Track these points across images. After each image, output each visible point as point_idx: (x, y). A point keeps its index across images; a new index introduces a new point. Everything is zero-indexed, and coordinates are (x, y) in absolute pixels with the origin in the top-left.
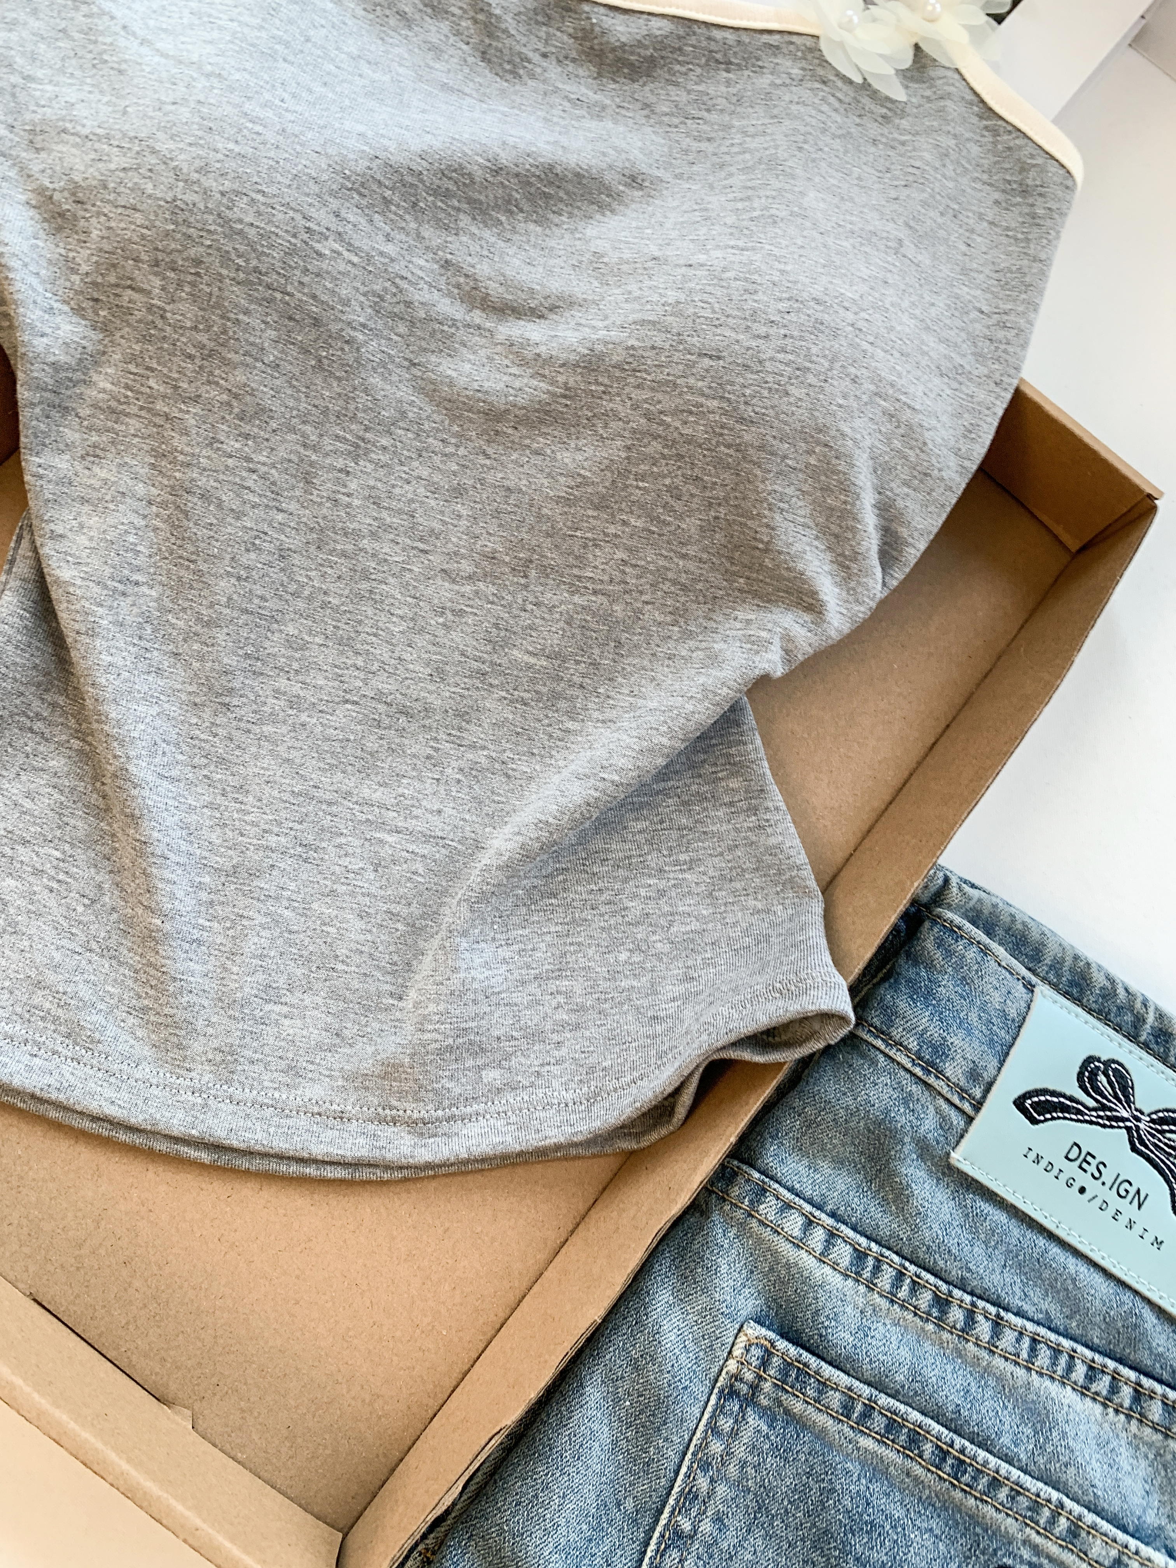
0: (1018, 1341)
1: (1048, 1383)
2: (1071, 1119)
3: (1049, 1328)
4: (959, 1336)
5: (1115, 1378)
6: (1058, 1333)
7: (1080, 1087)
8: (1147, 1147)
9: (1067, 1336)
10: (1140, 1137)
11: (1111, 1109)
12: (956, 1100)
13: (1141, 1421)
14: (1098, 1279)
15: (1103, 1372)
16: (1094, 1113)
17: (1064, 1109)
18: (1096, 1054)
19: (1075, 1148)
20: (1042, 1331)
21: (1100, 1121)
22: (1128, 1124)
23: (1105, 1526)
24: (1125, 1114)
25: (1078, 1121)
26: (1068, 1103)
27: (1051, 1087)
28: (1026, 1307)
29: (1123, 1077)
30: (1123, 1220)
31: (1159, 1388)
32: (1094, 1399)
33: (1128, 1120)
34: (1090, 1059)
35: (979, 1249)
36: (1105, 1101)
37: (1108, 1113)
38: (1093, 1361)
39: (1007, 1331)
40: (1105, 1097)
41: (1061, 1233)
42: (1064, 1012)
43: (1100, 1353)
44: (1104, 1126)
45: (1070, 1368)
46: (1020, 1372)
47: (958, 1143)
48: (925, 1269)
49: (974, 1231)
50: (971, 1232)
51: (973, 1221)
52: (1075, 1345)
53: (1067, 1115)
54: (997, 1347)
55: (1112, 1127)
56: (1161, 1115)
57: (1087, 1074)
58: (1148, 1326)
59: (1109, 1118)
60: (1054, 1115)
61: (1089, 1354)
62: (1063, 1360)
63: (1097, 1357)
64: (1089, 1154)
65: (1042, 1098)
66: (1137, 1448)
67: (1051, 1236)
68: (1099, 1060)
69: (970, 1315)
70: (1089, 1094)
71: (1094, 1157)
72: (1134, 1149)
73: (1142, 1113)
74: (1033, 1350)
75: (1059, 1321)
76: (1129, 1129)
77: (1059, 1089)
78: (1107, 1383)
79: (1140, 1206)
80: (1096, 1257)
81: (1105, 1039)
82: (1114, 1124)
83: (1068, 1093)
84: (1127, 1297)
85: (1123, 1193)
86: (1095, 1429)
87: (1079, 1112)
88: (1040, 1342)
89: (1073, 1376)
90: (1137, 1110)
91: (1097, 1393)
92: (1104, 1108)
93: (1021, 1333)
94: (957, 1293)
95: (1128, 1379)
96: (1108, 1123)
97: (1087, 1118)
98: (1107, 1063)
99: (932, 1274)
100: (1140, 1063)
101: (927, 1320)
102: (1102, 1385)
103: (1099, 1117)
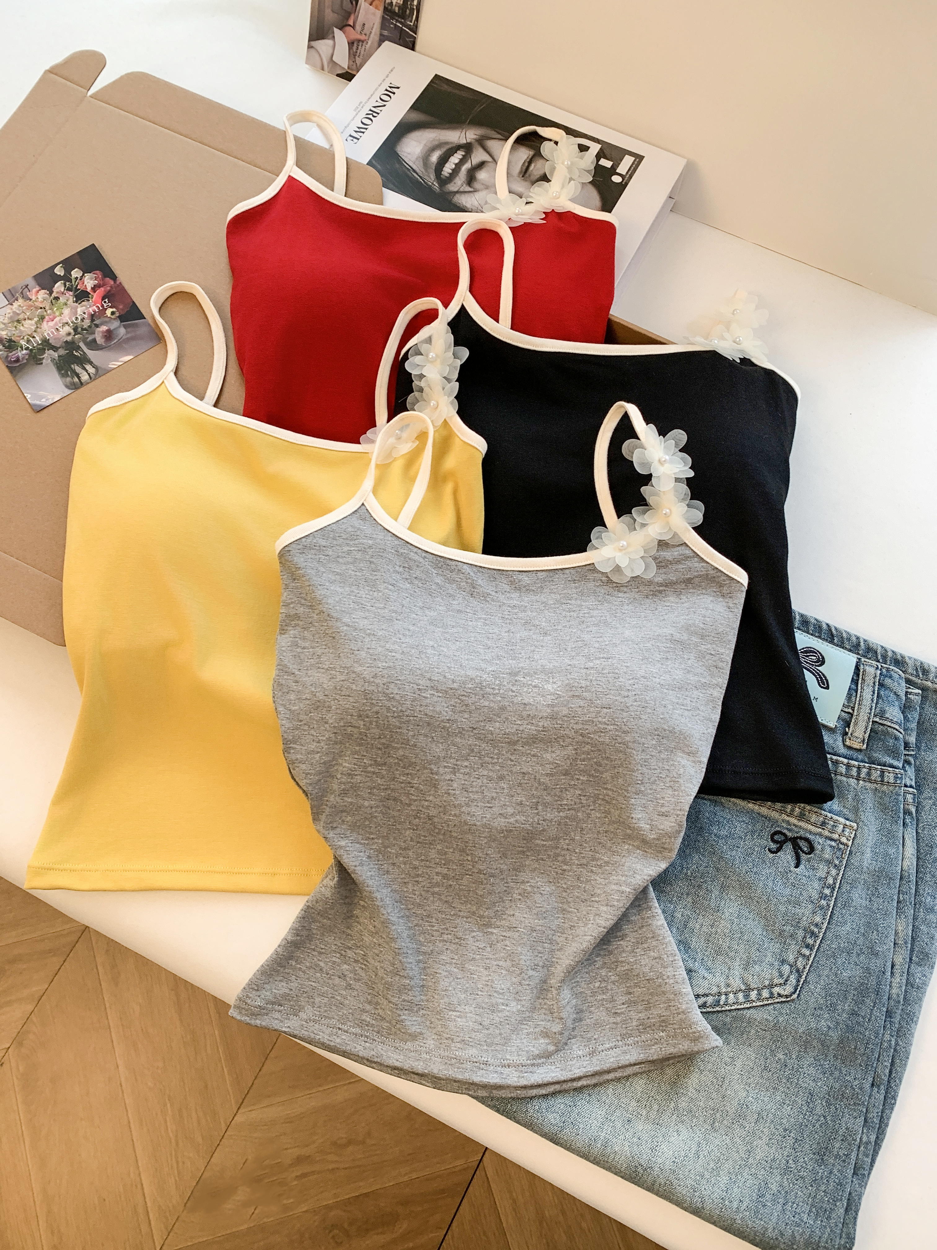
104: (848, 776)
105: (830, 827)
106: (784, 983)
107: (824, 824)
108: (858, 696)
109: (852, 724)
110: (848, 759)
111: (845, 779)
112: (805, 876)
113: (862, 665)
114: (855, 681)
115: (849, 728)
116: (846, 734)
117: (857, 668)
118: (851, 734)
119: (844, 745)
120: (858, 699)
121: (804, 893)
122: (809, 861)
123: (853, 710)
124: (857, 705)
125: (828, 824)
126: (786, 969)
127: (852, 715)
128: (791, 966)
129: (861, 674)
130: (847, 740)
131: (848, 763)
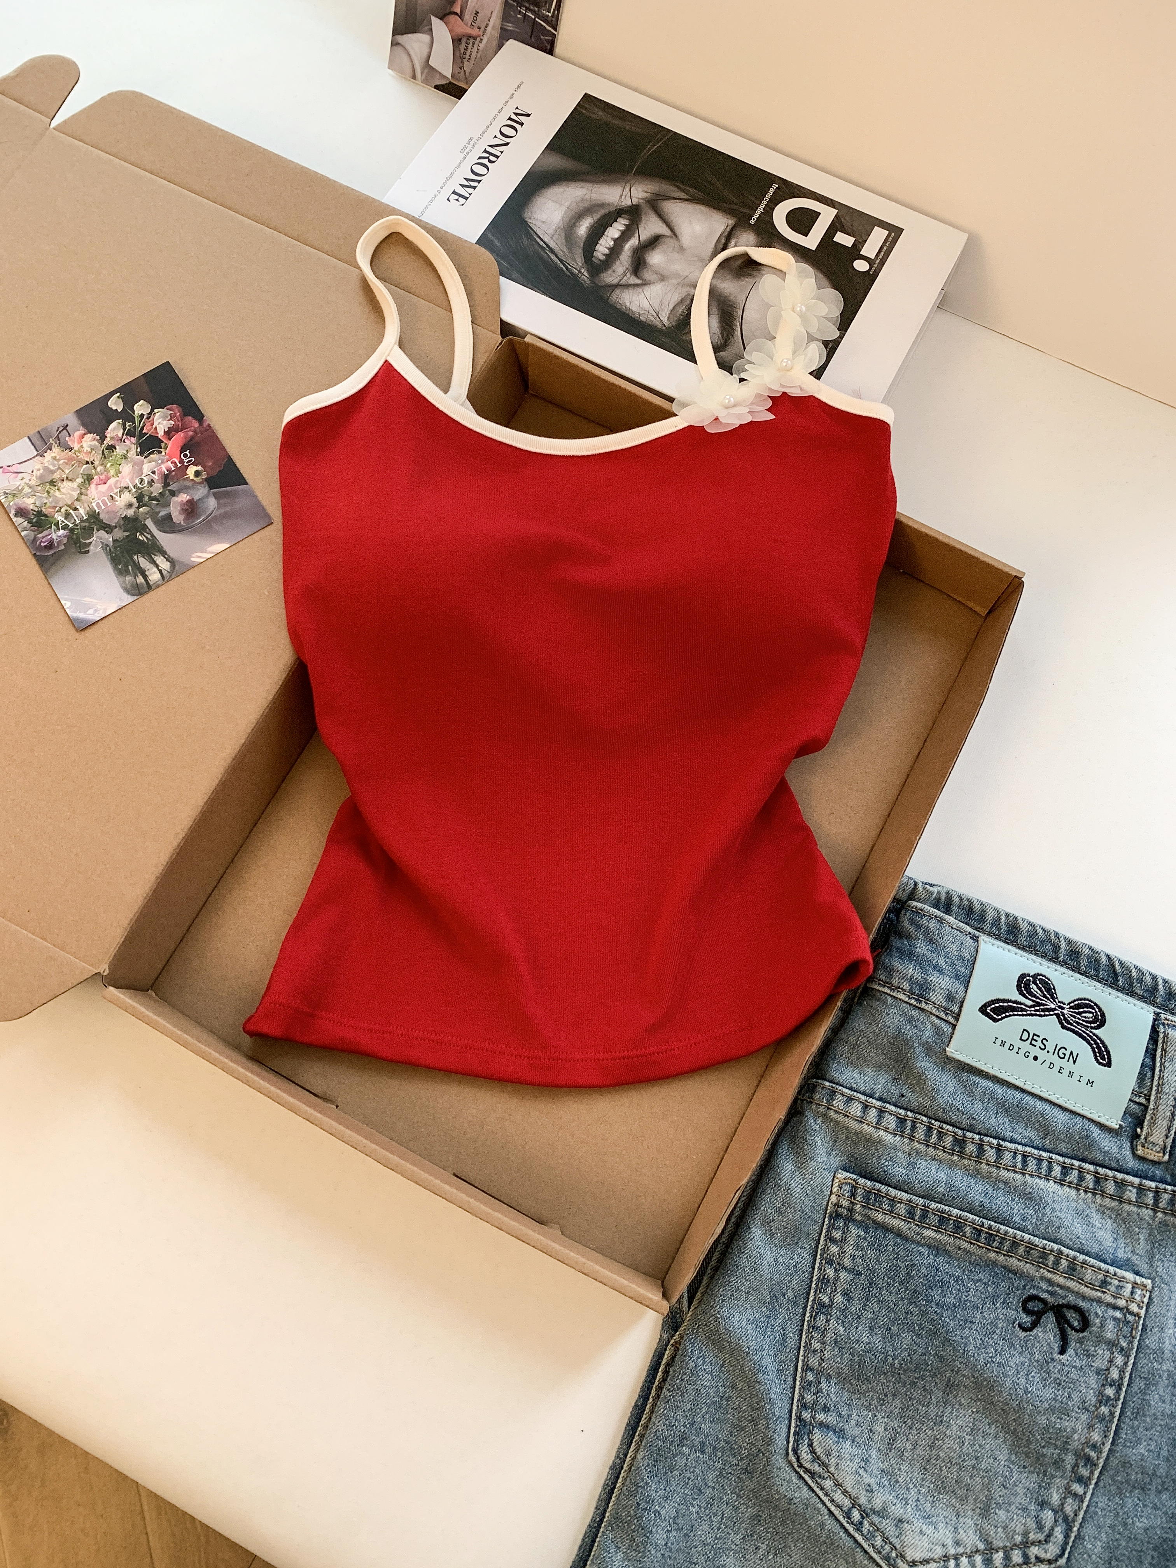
0: (1014, 1157)
1: (1038, 1180)
2: (1020, 1015)
3: (1033, 1147)
4: (976, 1161)
5: (1081, 1171)
6: (1039, 1149)
7: (1020, 994)
8: (1071, 1025)
9: (1045, 1150)
10: (1065, 1019)
11: (1044, 1005)
12: (943, 1015)
13: (1103, 1196)
14: (1057, 1112)
15: (1072, 1169)
16: (1033, 1009)
17: (1013, 1009)
18: (1026, 972)
19: (1025, 1033)
20: (1028, 1149)
21: (1038, 1013)
22: (1056, 1012)
23: (1092, 1261)
24: (1053, 1006)
25: (1023, 1015)
26: (1014, 1005)
27: (1001, 997)
28: (1015, 1136)
29: (1047, 983)
30: (1066, 1072)
31: (1110, 1173)
32: (1070, 1187)
33: (1055, 1009)
34: (1023, 976)
35: (978, 1106)
36: (1038, 1000)
37: (1042, 1007)
38: (1065, 1163)
39: (1006, 1153)
40: (1038, 998)
41: (1027, 1087)
42: (1001, 950)
43: (1069, 1157)
44: (1041, 1016)
45: (1050, 1169)
46: (1018, 1177)
47: (950, 1041)
48: (945, 1123)
49: (971, 1094)
50: (970, 1096)
51: (968, 1090)
52: (1051, 1155)
53: (1016, 1013)
54: (1001, 1164)
55: (1047, 1015)
56: (1076, 1003)
57: (1023, 985)
58: (1095, 1135)
59: (1043, 1010)
60: (1007, 1014)
61: (1061, 1159)
62: (1045, 1164)
63: (1066, 1160)
64: (1034, 1035)
65: (997, 1005)
66: (1103, 1213)
67: (1023, 1091)
68: (1029, 975)
69: (980, 1146)
70: (1027, 998)
71: (1039, 1036)
72: (1063, 1027)
73: (1064, 1004)
74: (1025, 1162)
75: (1038, 1142)
76: (1057, 1015)
77: (1007, 998)
78: (1076, 1174)
79: (1074, 1062)
80: (1053, 1098)
81: (1030, 962)
82: (1047, 1013)
83: (1013, 999)
84: (1078, 1120)
85: (1062, 1056)
86: (1074, 1204)
87: (1023, 1010)
88: (1028, 1156)
89: (1053, 1174)
90: (1059, 1002)
91: (1070, 1183)
92: (1039, 1004)
93: (1015, 1153)
94: (969, 1134)
95: (1088, 1170)
96: (1042, 1013)
97: (1029, 1012)
98: (1035, 976)
99: (951, 1125)
100: (1056, 973)
101: (953, 1154)
102: (1073, 1176)
103: (1036, 1011)
104: (1139, 1204)
105: (1113, 1289)
106: (1045, 1541)
107: (1104, 1283)
108: (1156, 1078)
109: (1146, 1123)
110: (1140, 1177)
111: (1135, 1209)
112: (1075, 1367)
113: (1161, 1027)
114: (1151, 1053)
115: (1142, 1128)
116: (1138, 1136)
117: (1154, 1031)
118: (1146, 1138)
119: (1134, 1154)
120: (1155, 1083)
121: (1074, 1396)
122: (1082, 1343)
123: (1148, 1100)
124: (1153, 1092)
125: (1110, 1284)
126: (1048, 1516)
127: (1146, 1108)
128: (1055, 1512)
129: (1160, 1041)
130: (1139, 1147)
131: (1140, 1184)
